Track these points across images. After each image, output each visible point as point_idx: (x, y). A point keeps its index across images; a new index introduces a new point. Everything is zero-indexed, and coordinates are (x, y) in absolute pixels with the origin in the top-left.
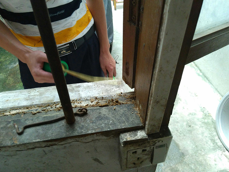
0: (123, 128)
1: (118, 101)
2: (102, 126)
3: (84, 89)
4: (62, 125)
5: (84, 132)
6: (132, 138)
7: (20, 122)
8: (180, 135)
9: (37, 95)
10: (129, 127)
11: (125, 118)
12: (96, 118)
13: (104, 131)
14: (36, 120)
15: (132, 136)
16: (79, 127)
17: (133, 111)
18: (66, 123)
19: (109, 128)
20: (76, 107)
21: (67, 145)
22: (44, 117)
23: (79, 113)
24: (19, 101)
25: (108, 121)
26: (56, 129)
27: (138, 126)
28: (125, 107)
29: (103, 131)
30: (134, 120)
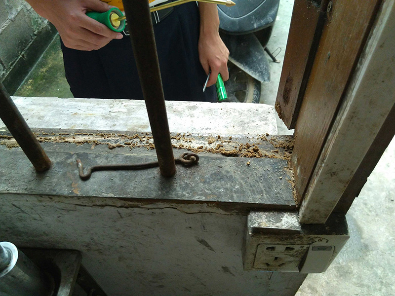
0: (257, 202)
1: (258, 149)
2: (220, 192)
3: (203, 114)
4: (152, 176)
5: (187, 196)
6: (271, 225)
7: (87, 158)
8: (370, 214)
9: (124, 113)
10: (269, 203)
11: (264, 184)
12: (212, 174)
13: (222, 201)
14: (113, 159)
15: (270, 221)
16: (180, 185)
17: (282, 173)
18: (160, 174)
19: (232, 197)
20: (181, 148)
21: (157, 211)
22: (127, 157)
23: (184, 160)
24: (93, 118)
25: (232, 184)
26: (142, 182)
27: (287, 204)
28: (269, 163)
29: (219, 201)
30: (281, 192)
